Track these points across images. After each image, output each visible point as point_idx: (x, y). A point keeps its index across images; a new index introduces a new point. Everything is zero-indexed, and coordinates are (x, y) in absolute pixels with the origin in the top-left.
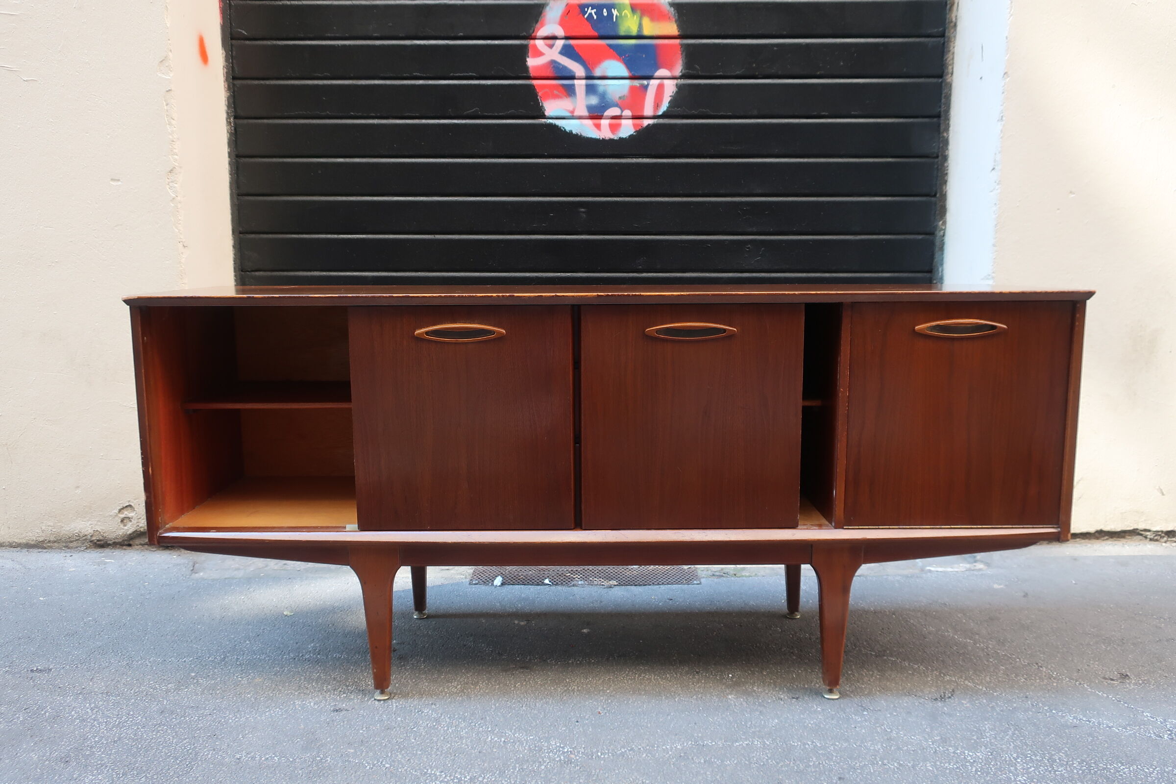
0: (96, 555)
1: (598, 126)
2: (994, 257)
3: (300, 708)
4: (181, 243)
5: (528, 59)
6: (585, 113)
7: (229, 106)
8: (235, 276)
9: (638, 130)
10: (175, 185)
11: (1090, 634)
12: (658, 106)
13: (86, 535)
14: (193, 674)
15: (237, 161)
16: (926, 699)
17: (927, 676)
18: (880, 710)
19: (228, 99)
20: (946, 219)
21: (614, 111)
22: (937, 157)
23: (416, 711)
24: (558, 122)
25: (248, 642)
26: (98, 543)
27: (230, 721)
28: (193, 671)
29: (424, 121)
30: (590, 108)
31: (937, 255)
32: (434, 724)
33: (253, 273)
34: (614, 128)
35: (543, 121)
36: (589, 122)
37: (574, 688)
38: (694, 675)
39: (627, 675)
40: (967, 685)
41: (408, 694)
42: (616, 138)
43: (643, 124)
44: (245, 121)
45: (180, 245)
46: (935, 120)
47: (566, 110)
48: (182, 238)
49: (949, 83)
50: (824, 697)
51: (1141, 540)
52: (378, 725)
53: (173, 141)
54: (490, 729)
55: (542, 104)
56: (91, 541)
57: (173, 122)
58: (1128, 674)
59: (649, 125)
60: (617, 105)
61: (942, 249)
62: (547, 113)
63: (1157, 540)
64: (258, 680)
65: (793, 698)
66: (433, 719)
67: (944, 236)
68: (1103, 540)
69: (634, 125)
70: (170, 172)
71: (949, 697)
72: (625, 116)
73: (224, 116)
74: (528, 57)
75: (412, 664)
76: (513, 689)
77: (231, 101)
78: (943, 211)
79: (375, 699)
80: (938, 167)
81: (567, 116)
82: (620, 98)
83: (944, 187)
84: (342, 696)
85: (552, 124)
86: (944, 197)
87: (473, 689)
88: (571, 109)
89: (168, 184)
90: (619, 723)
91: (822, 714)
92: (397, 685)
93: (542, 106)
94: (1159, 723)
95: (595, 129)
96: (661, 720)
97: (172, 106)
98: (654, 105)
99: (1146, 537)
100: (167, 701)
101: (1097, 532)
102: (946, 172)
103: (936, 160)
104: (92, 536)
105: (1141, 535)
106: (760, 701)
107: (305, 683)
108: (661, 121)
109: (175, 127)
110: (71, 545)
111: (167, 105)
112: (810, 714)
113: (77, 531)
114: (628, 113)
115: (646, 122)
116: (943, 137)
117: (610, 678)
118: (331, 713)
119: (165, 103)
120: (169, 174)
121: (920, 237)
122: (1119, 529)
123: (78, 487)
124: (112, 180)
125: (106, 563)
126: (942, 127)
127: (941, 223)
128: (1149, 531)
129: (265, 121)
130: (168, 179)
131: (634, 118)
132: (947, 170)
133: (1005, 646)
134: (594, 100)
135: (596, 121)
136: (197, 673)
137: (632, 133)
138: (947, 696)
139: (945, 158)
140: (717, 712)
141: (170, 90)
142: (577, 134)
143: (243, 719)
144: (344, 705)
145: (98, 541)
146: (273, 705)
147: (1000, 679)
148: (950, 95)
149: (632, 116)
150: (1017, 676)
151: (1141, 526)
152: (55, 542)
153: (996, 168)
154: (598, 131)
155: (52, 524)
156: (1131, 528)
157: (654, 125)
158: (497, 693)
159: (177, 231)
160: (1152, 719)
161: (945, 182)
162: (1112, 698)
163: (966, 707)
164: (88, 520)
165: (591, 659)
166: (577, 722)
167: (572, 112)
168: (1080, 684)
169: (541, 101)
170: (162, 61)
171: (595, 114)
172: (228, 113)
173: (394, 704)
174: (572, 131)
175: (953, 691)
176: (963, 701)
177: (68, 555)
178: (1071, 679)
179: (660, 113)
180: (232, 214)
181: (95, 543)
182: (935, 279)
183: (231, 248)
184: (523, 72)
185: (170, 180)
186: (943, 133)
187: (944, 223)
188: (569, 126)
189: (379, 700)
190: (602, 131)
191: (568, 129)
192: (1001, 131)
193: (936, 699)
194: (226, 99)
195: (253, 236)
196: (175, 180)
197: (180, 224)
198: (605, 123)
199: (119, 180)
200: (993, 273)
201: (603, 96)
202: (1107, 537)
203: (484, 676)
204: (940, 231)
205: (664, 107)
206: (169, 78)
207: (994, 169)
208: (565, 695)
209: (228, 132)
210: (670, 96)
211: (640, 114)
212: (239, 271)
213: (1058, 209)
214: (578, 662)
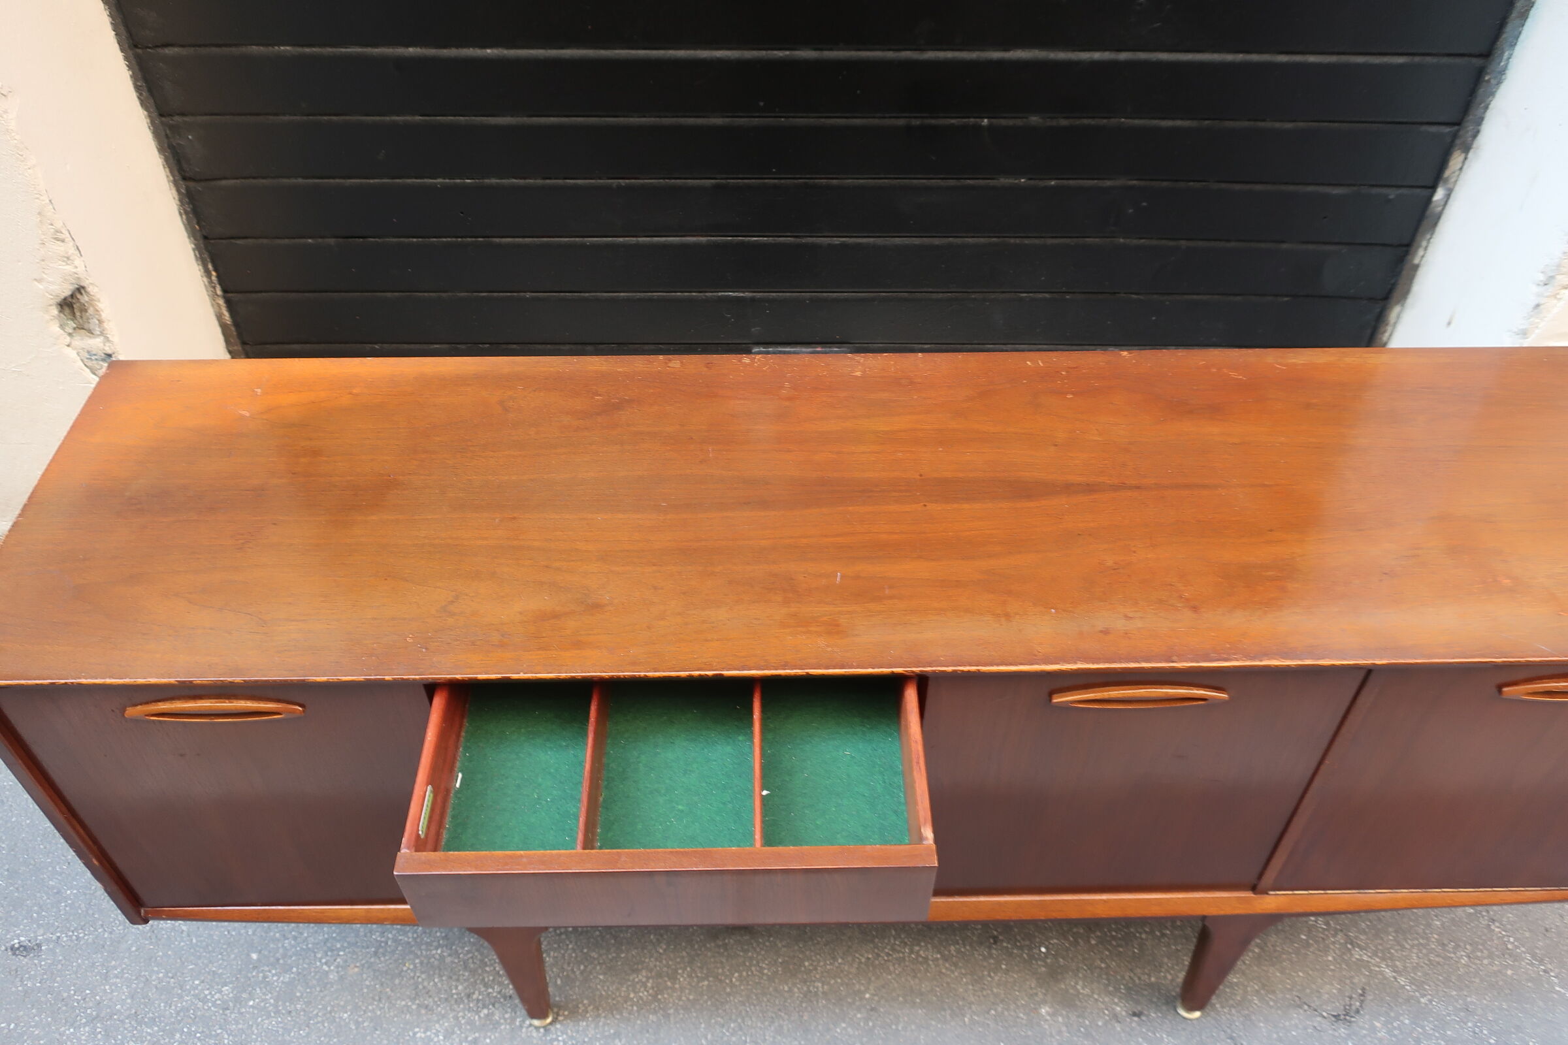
8: (126, 58)
16: (1324, 1017)
17: (1326, 950)
33: (160, 50)
37: (818, 988)
40: (1381, 973)
41: (578, 1006)
50: (1178, 1013)
65: (1135, 1014)
71: (1357, 1011)
84: (482, 1015)
87: (670, 991)
106: (1087, 1022)
107: (423, 975)
138: (1354, 1008)
147: (1432, 957)
150: (1457, 946)
158: (706, 1001)
163: (1380, 1039)
175: (1364, 991)
176: (1375, 1023)
178: (1534, 956)
189: (537, 1028)
193: (1338, 1017)
208: (806, 1007)
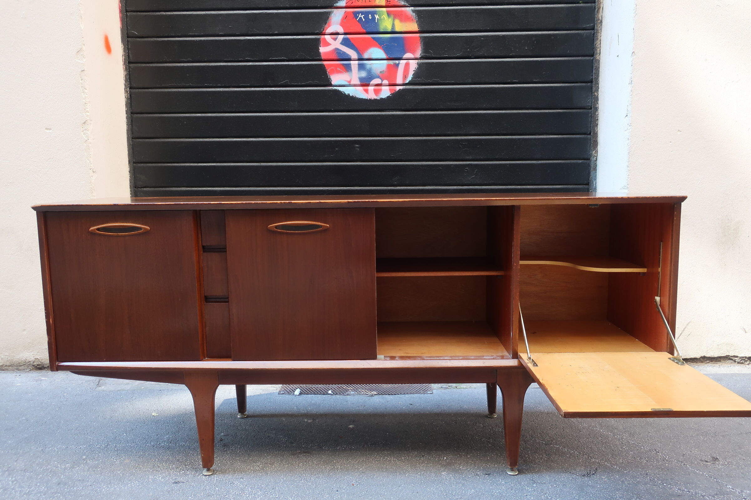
0: (36, 374)
1: (366, 91)
2: (628, 174)
3: (151, 481)
4: (91, 170)
5: (320, 48)
6: (358, 82)
7: (126, 81)
8: (131, 191)
9: (393, 93)
10: (88, 132)
11: (692, 429)
12: (405, 78)
13: (30, 361)
14: (84, 457)
15: (131, 116)
16: (577, 475)
17: (579, 459)
18: (545, 483)
19: (126, 76)
20: (597, 149)
21: (377, 81)
22: (591, 109)
23: (230, 483)
24: (340, 89)
25: (125, 434)
26: (38, 366)
27: (104, 490)
28: (84, 454)
29: (253, 89)
30: (361, 79)
31: (592, 173)
32: (240, 492)
33: (142, 189)
34: (377, 92)
35: (330, 88)
36: (361, 88)
37: (338, 467)
38: (420, 458)
39: (375, 458)
40: (606, 465)
41: (226, 471)
42: (378, 99)
43: (396, 89)
44: (137, 90)
45: (91, 171)
46: (589, 84)
47: (346, 81)
48: (91, 166)
49: (598, 59)
50: (508, 474)
51: (731, 363)
52: (202, 493)
53: (86, 103)
54: (277, 496)
55: (330, 77)
56: (33, 366)
57: (86, 91)
58: (718, 457)
59: (400, 89)
60: (379, 77)
61: (595, 169)
62: (333, 83)
63: (742, 363)
64: (127, 461)
65: (486, 474)
66: (240, 489)
67: (596, 160)
68: (706, 363)
69: (390, 90)
70: (84, 124)
71: (593, 474)
72: (384, 84)
73: (123, 87)
74: (320, 46)
75: (232, 450)
76: (297, 467)
77: (128, 77)
78: (596, 144)
79: (203, 475)
80: (591, 115)
81: (346, 85)
82: (381, 72)
83: (596, 128)
84: (181, 473)
85: (337, 89)
86: (596, 135)
87: (270, 468)
88: (349, 80)
89: (83, 132)
90: (365, 492)
91: (505, 486)
92: (219, 465)
93: (330, 78)
94: (738, 493)
95: (365, 93)
96: (394, 490)
97: (85, 80)
98: (403, 77)
99: (735, 361)
100: (64, 476)
101: (701, 357)
102: (597, 118)
103: (590, 111)
104: (33, 362)
105: (732, 359)
106: (464, 476)
107: (158, 463)
108: (408, 87)
109: (87, 94)
110: (20, 368)
111: (82, 80)
112: (497, 486)
113: (24, 359)
114: (386, 82)
115: (398, 88)
116: (595, 95)
117: (363, 460)
118: (172, 485)
119: (80, 79)
120: (83, 124)
121: (580, 161)
122: (716, 356)
123: (24, 330)
124: (46, 129)
125: (41, 380)
126: (594, 89)
127: (594, 152)
128: (737, 357)
129: (150, 90)
130: (83, 128)
131: (390, 85)
132: (598, 117)
133: (634, 437)
134: (364, 74)
135: (365, 88)
136: (87, 456)
137: (389, 95)
139: (596, 109)
140: (433, 484)
141: (83, 70)
142: (353, 96)
143: (112, 489)
144: (182, 479)
145: (38, 365)
146: (134, 479)
148: (599, 68)
149: (389, 84)
151: (731, 354)
152: (10, 366)
153: (628, 115)
154: (367, 94)
155: (8, 354)
156: (725, 355)
157: (403, 90)
158: (286, 470)
159: (89, 162)
160: (733, 490)
161: (597, 125)
162: (705, 475)
163: (605, 481)
164: (31, 352)
165: (352, 447)
166: (337, 491)
167: (350, 82)
168: (684, 464)
169: (329, 75)
170: (78, 52)
171: (365, 83)
172: (125, 85)
173: (215, 478)
174: (349, 94)
175: (596, 469)
176: (602, 477)
177: (18, 375)
178: (678, 461)
179: (407, 82)
180: (128, 151)
181: (36, 367)
182: (591, 189)
183: (128, 173)
184: (317, 56)
185: (84, 129)
186: (594, 93)
187: (597, 152)
188: (347, 91)
189: (206, 476)
190: (370, 94)
191: (347, 93)
192: (631, 91)
193: (584, 476)
194: (124, 76)
195: (142, 165)
196: (87, 129)
197: (90, 157)
198: (371, 88)
199: (51, 129)
200: (628, 185)
201: (369, 71)
202: (708, 361)
203: (279, 458)
204: (593, 157)
205: (409, 78)
206: (83, 62)
207: (627, 116)
208: (332, 472)
209: (125, 97)
210: (414, 71)
211: (393, 83)
212: (133, 187)
213: (670, 142)
214: (343, 448)
